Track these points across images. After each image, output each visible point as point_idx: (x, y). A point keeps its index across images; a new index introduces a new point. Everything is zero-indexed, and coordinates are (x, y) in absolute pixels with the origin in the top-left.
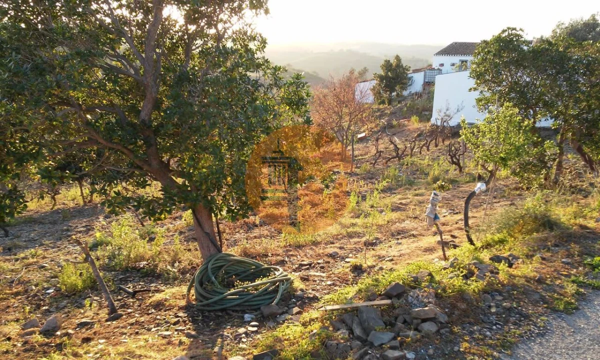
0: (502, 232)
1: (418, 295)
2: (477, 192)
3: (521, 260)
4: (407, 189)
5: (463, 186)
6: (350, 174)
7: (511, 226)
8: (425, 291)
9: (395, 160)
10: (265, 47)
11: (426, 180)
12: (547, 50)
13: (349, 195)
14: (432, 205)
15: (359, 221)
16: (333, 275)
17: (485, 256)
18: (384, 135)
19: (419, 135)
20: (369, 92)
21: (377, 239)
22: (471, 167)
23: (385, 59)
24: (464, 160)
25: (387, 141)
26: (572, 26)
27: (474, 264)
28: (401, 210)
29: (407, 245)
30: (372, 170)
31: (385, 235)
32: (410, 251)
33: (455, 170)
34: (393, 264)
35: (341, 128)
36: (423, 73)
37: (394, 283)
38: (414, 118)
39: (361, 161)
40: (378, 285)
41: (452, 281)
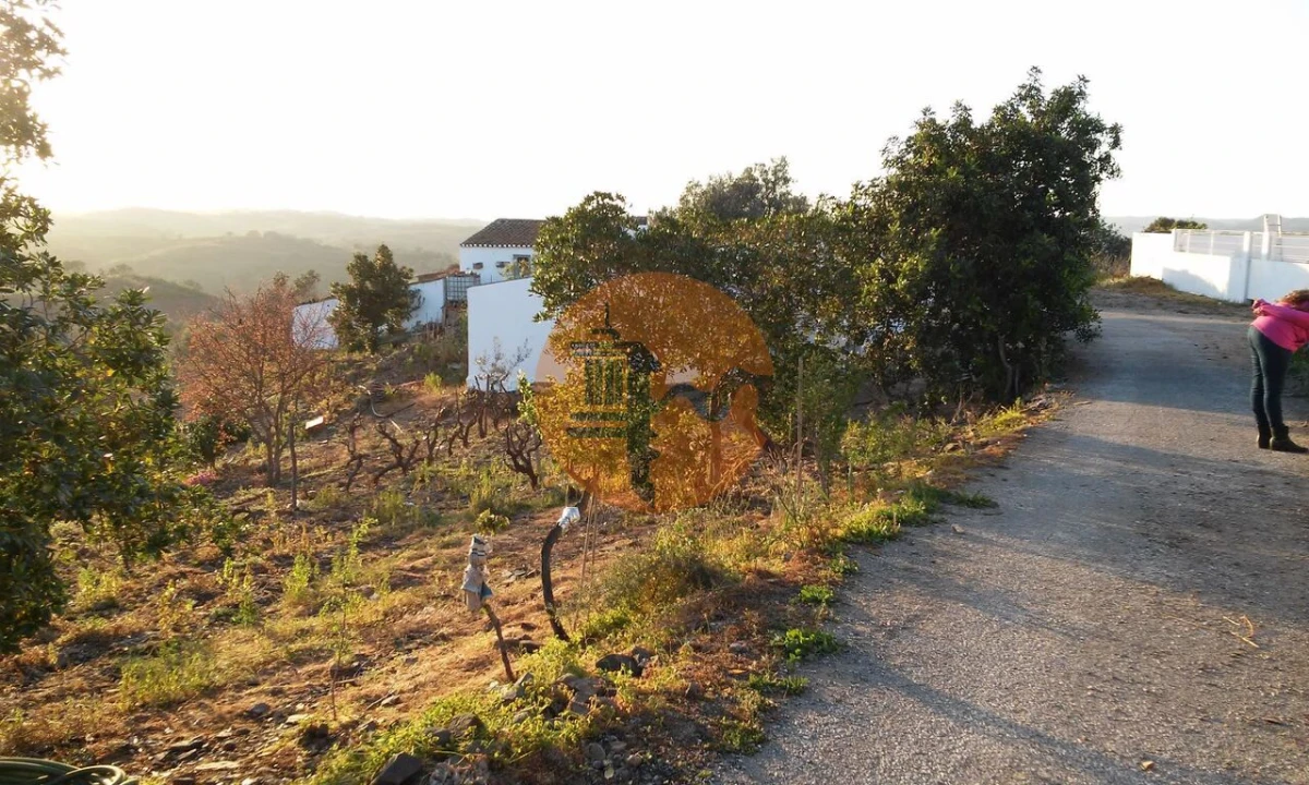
0: (617, 604)
1: (452, 773)
2: (563, 526)
3: (656, 657)
4: (425, 534)
5: (541, 514)
6: (290, 513)
7: (632, 590)
8: (466, 760)
9: (396, 471)
10: (46, 230)
11: (465, 510)
12: (671, 235)
13: (291, 565)
14: (474, 565)
15: (316, 622)
16: (257, 763)
17: (589, 660)
18: (368, 418)
19: (445, 415)
20: (325, 323)
21: (361, 657)
22: (554, 474)
23: (356, 251)
24: (539, 461)
25: (375, 431)
26: (714, 189)
27: (567, 681)
28: (413, 584)
29: (430, 662)
30: (344, 498)
31: (380, 646)
32: (436, 674)
33: (524, 483)
34: (400, 710)
35: (263, 410)
36: (440, 283)
37: (395, 756)
38: (430, 379)
39: (318, 482)
40: (359, 768)
41: (520, 726)
